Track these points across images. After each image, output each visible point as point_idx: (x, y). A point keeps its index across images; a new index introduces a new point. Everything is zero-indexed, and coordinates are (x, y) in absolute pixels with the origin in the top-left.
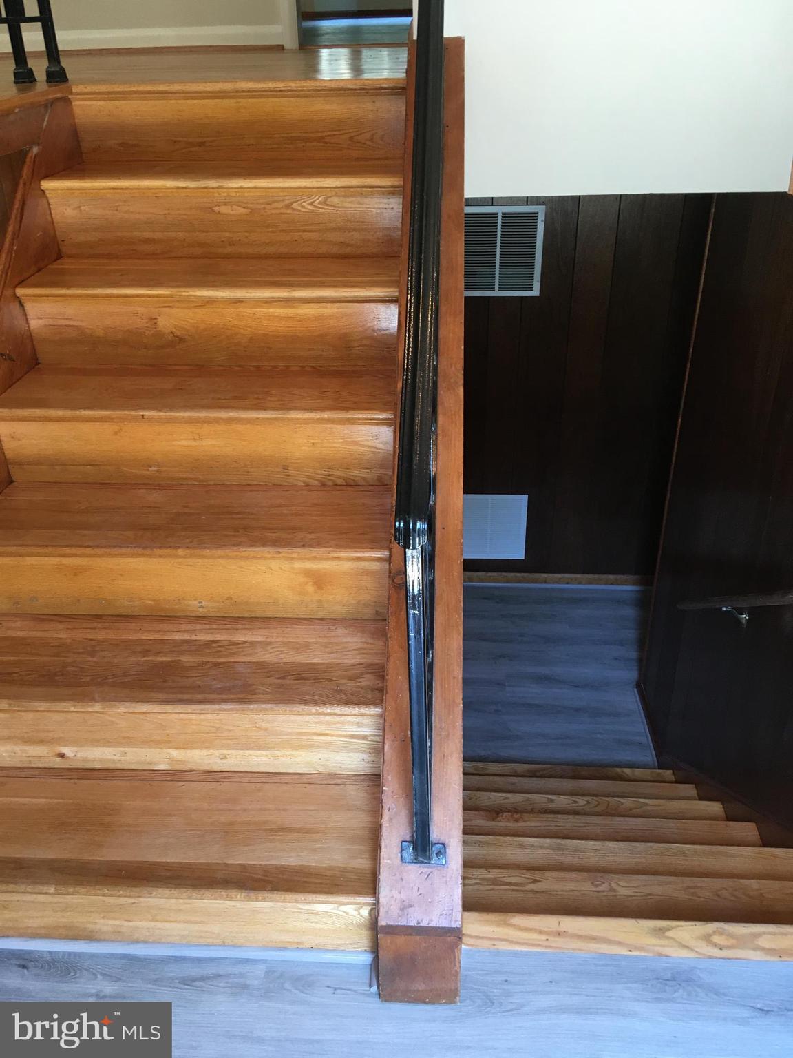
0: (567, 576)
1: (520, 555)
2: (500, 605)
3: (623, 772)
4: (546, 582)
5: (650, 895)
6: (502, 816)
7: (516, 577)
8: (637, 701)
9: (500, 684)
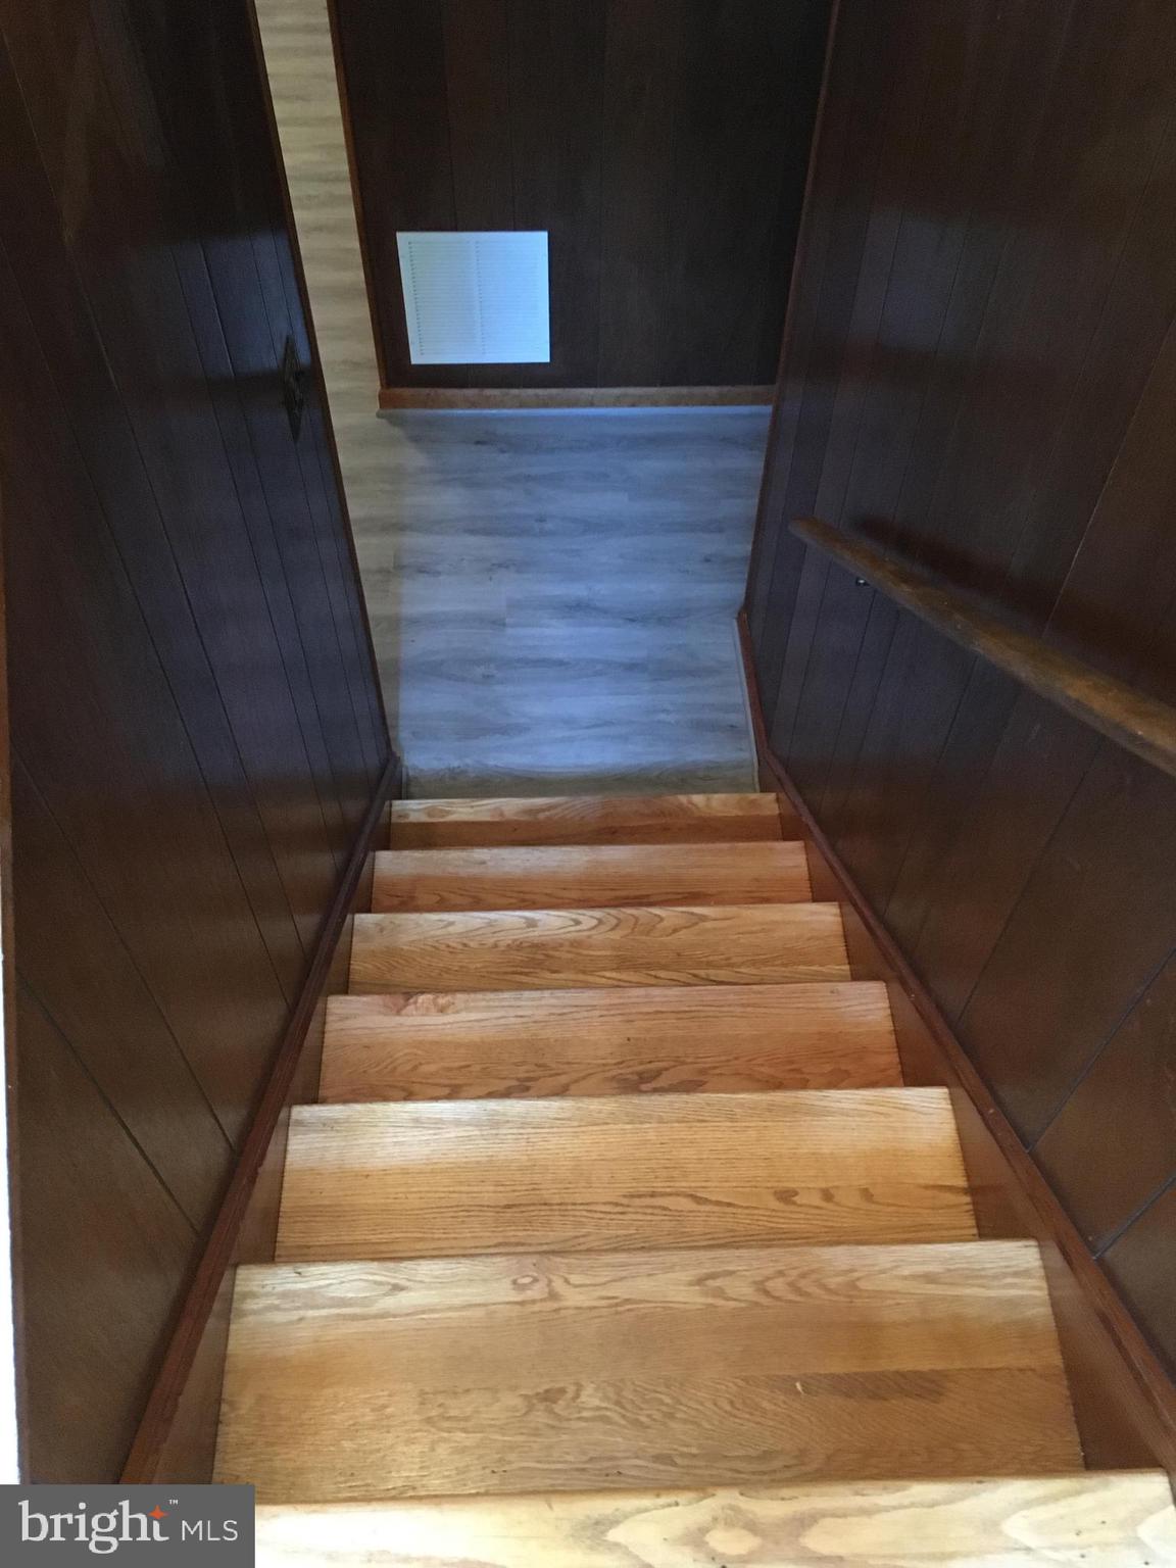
0: (632, 391)
1: (543, 355)
2: (507, 455)
3: (690, 803)
4: (592, 405)
5: (627, 1301)
6: (416, 1003)
7: (537, 396)
8: (735, 645)
9: (498, 623)
